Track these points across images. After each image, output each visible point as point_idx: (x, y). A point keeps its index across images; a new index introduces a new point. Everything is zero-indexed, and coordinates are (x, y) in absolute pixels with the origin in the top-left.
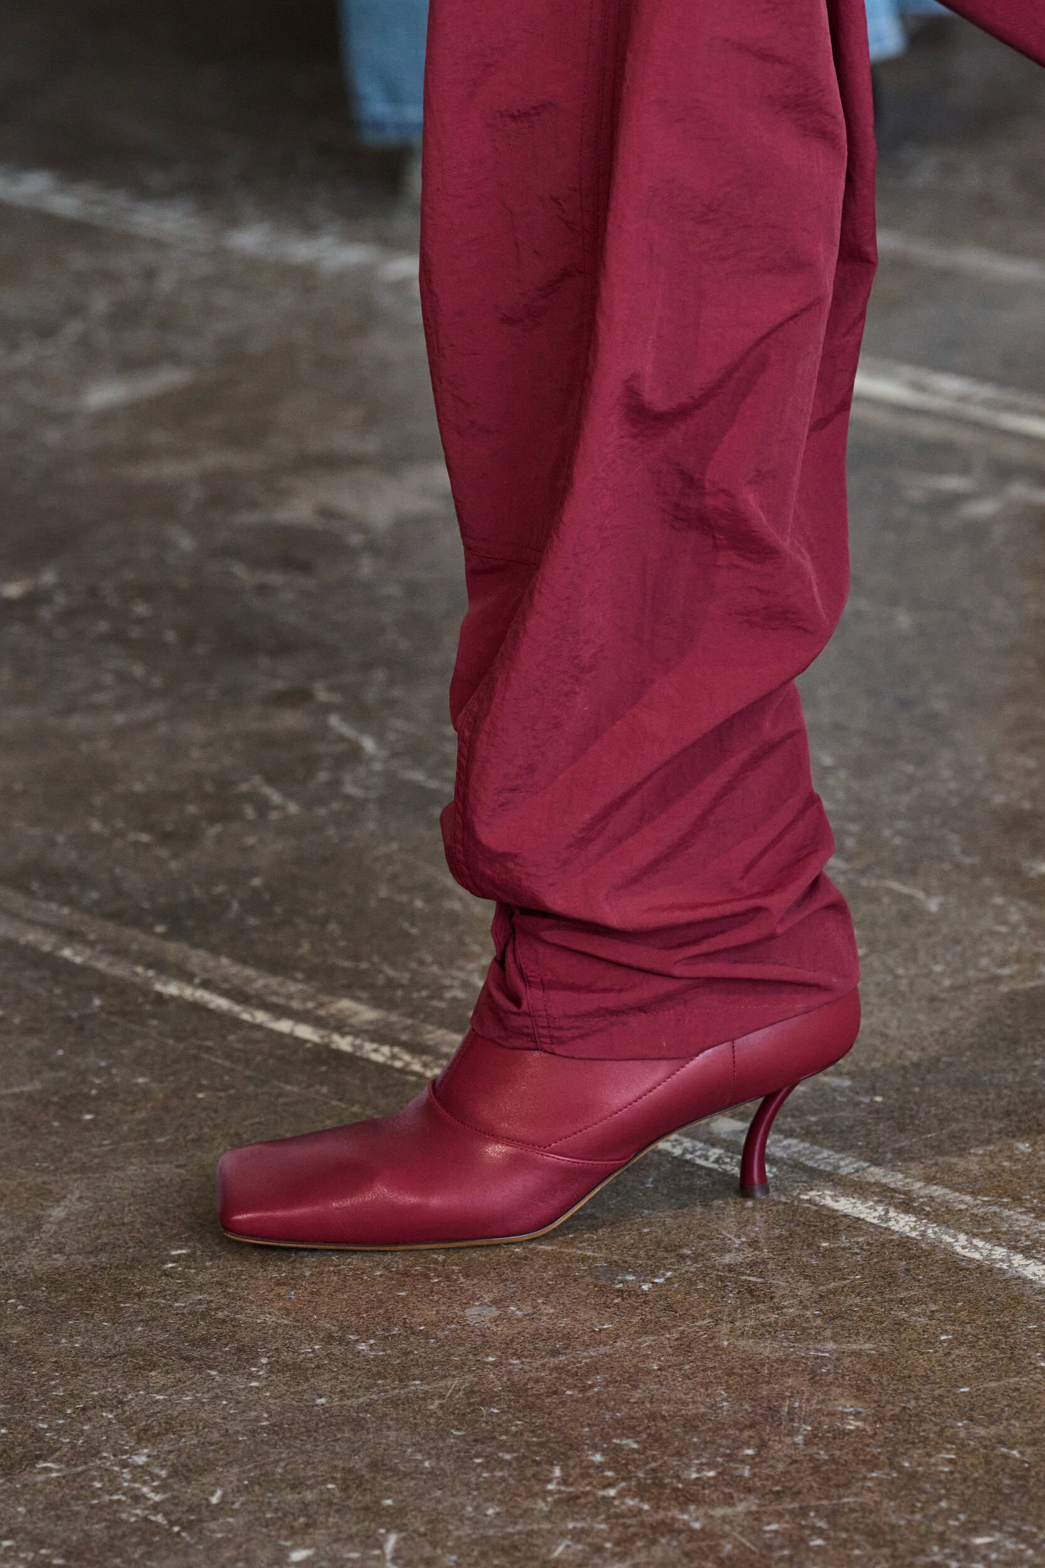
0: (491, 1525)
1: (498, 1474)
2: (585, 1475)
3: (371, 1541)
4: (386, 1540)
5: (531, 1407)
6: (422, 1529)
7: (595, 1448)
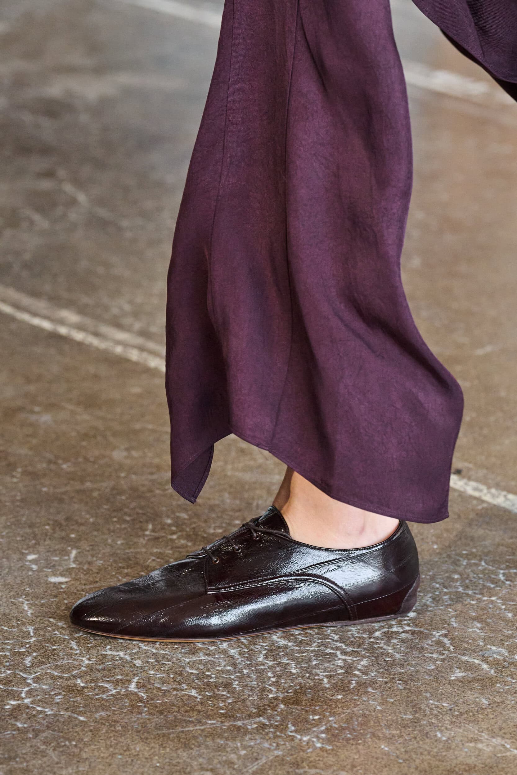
0: (119, 549)
1: (123, 526)
2: (163, 529)
3: (64, 553)
4: (71, 553)
5: (139, 497)
6: (88, 549)
7: (168, 517)
